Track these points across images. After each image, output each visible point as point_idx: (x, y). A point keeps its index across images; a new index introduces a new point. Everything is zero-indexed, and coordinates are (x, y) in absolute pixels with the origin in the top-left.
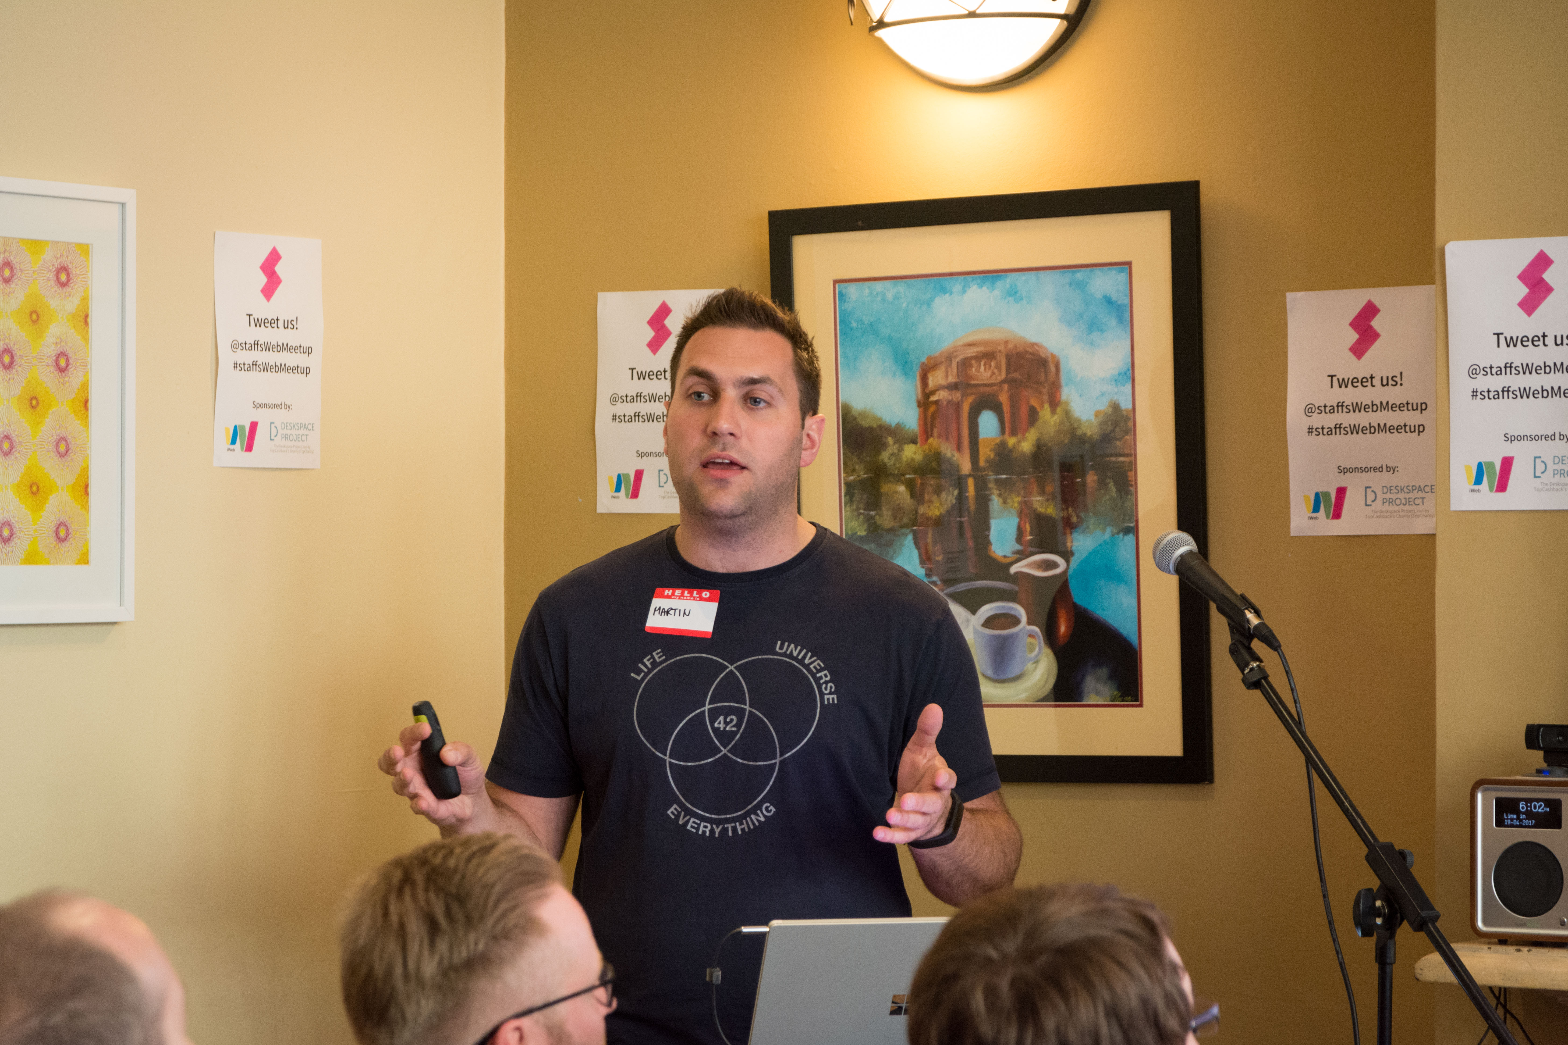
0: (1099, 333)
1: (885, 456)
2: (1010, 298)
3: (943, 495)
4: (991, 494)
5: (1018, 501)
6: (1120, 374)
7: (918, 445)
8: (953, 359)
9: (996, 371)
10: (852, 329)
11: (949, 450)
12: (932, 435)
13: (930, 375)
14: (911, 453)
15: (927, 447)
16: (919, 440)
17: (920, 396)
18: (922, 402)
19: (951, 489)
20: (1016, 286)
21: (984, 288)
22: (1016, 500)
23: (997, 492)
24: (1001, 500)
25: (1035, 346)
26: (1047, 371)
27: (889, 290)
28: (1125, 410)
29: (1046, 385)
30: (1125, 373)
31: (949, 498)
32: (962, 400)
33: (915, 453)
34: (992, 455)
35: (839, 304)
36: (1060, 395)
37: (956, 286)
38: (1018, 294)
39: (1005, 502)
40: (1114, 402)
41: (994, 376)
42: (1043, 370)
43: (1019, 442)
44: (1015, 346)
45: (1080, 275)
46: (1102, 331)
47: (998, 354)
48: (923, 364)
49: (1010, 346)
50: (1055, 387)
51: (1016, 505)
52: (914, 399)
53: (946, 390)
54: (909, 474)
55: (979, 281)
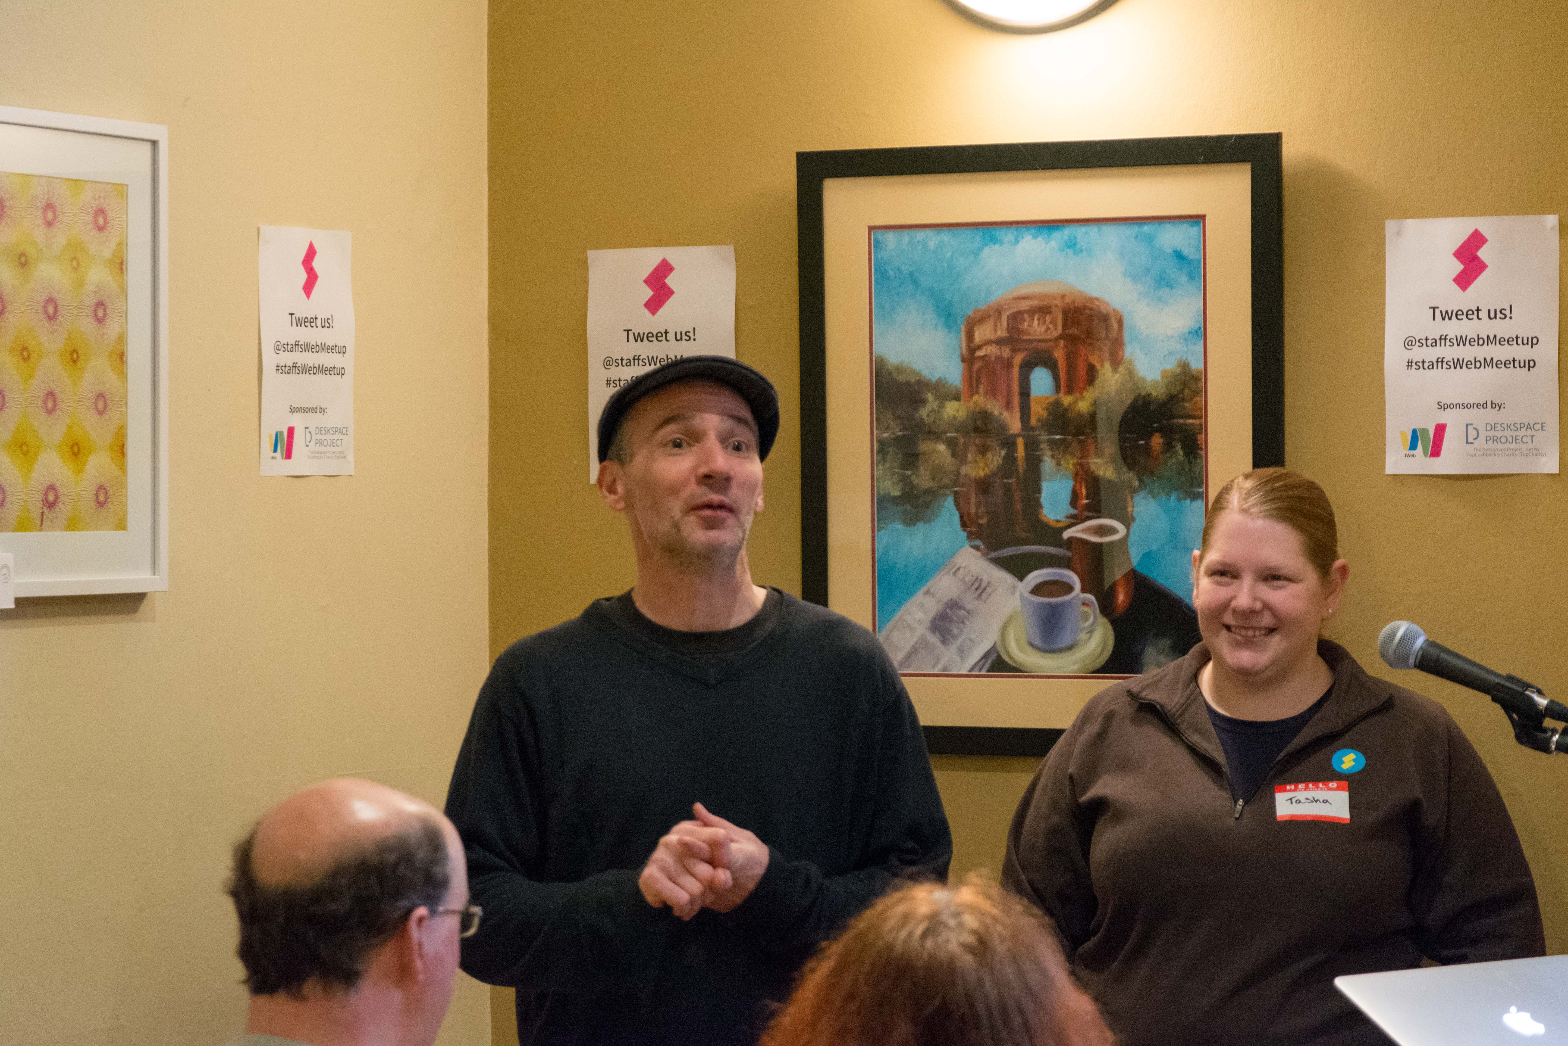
0: (1167, 289)
1: (923, 413)
2: (1069, 250)
3: (989, 456)
4: (1043, 455)
5: (1074, 462)
6: (1190, 333)
7: (962, 402)
8: (1003, 313)
9: (1051, 326)
10: (888, 278)
11: (997, 408)
12: (977, 391)
13: (976, 328)
14: (953, 410)
15: (972, 404)
16: (962, 397)
17: (964, 351)
18: (966, 356)
19: (997, 449)
20: (1075, 238)
21: (1039, 239)
22: (1071, 463)
23: (1049, 453)
24: (1054, 462)
25: (1096, 301)
26: (1108, 328)
27: (932, 239)
28: (1195, 370)
29: (1107, 342)
30: (1196, 332)
31: (996, 458)
32: (1011, 355)
33: (958, 411)
34: (1045, 414)
35: (875, 252)
36: (1123, 352)
37: (1008, 236)
38: (1078, 246)
39: (1058, 464)
40: (1183, 362)
41: (1048, 333)
42: (1104, 327)
43: (1075, 402)
44: (1073, 301)
45: (1146, 228)
46: (1171, 287)
47: (1054, 308)
48: (969, 317)
49: (1068, 300)
50: (1118, 344)
51: (1071, 467)
52: (958, 352)
53: (994, 345)
54: (950, 432)
55: (1033, 231)
